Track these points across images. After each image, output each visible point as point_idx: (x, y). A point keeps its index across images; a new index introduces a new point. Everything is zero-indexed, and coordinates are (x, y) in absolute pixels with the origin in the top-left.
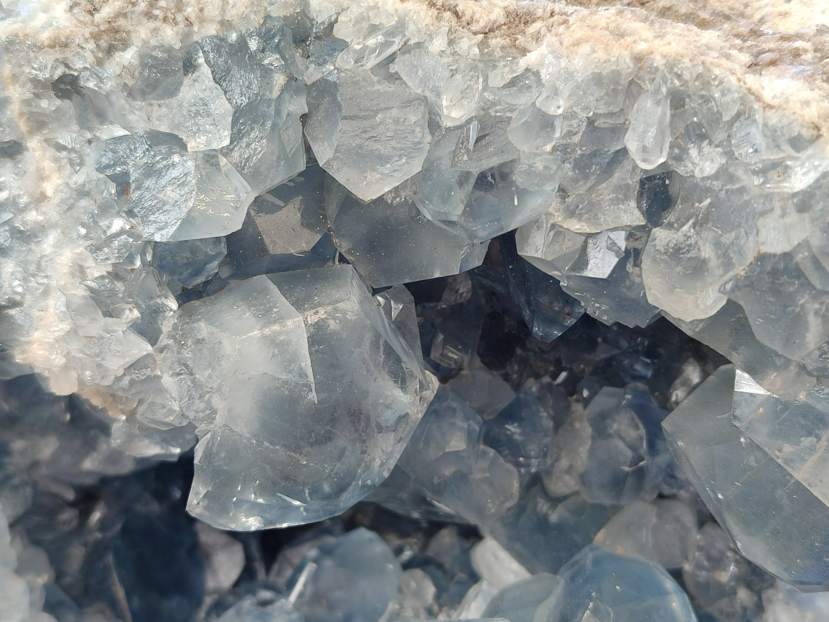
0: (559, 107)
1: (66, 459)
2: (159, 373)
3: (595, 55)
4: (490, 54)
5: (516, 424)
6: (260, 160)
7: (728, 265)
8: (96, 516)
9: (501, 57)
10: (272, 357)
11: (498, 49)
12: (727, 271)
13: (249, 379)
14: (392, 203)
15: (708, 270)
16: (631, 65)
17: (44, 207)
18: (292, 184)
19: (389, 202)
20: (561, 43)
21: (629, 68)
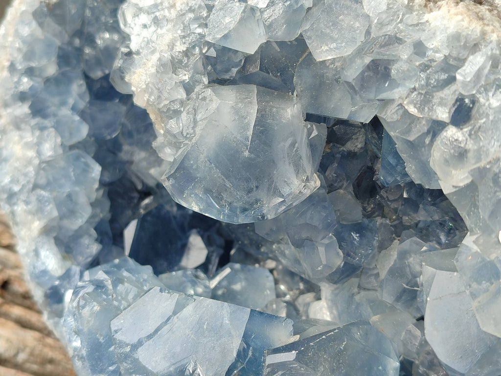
0: (433, 44)
1: (144, 164)
2: (182, 110)
3: (462, 23)
4: (412, 6)
5: (357, 235)
6: (275, 19)
7: (479, 159)
8: (147, 201)
9: (417, 10)
10: (234, 120)
11: (417, 5)
12: (477, 162)
13: (218, 126)
14: (328, 66)
15: (467, 158)
16: (479, 35)
17: (172, 11)
18: (289, 43)
19: (327, 65)
20: (449, 12)
21: (477, 35)
